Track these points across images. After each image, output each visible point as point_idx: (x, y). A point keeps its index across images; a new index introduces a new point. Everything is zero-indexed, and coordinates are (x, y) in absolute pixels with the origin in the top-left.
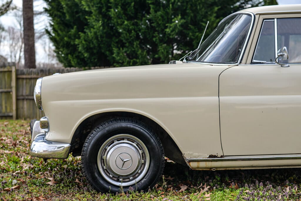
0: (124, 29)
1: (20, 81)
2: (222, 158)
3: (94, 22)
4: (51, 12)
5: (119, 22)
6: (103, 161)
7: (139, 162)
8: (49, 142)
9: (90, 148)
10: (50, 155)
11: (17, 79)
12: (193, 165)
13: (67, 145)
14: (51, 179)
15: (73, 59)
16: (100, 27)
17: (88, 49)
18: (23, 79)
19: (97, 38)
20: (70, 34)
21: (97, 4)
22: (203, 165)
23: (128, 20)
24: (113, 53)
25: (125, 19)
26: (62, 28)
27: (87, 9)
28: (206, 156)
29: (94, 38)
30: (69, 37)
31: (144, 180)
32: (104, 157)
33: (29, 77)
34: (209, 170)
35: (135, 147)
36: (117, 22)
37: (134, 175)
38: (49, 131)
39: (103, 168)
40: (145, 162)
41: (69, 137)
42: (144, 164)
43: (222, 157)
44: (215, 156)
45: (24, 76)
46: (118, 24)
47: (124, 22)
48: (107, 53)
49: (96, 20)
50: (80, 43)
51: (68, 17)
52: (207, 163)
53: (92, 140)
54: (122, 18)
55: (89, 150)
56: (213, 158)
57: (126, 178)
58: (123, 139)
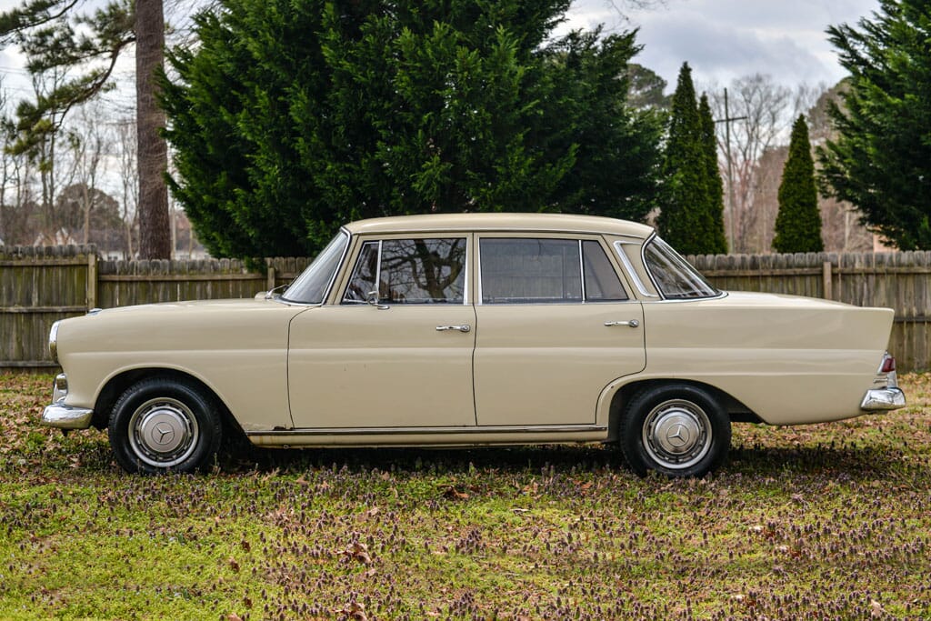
0: (329, 181)
1: (107, 287)
2: (293, 431)
3: (265, 165)
4: (176, 136)
5: (317, 166)
6: (137, 433)
7: (184, 435)
8: (70, 407)
9: (118, 415)
10: (71, 424)
11: (100, 283)
12: (254, 439)
13: (89, 412)
14: (75, 460)
15: (224, 240)
16: (277, 176)
17: (255, 221)
18: (114, 282)
19: (272, 199)
20: (216, 188)
21: (271, 127)
22: (267, 439)
23: (334, 161)
24: (306, 232)
25: (330, 159)
26: (199, 172)
27: (249, 138)
28: (270, 428)
29: (266, 199)
30: (215, 195)
31: (191, 459)
32: (138, 428)
33: (127, 278)
34: (280, 447)
35: (180, 416)
36: (313, 166)
37: (179, 451)
38: (67, 393)
39: (136, 442)
40: (193, 436)
41: (92, 400)
42: (192, 438)
43: (291, 429)
44: (283, 429)
45: (116, 278)
46: (316, 171)
47: (326, 166)
48: (295, 230)
49: (268, 161)
50: (237, 210)
51: (211, 150)
52: (273, 437)
53: (120, 405)
54: (322, 157)
55: (117, 418)
56: (279, 430)
57: (167, 456)
58: (164, 404)
